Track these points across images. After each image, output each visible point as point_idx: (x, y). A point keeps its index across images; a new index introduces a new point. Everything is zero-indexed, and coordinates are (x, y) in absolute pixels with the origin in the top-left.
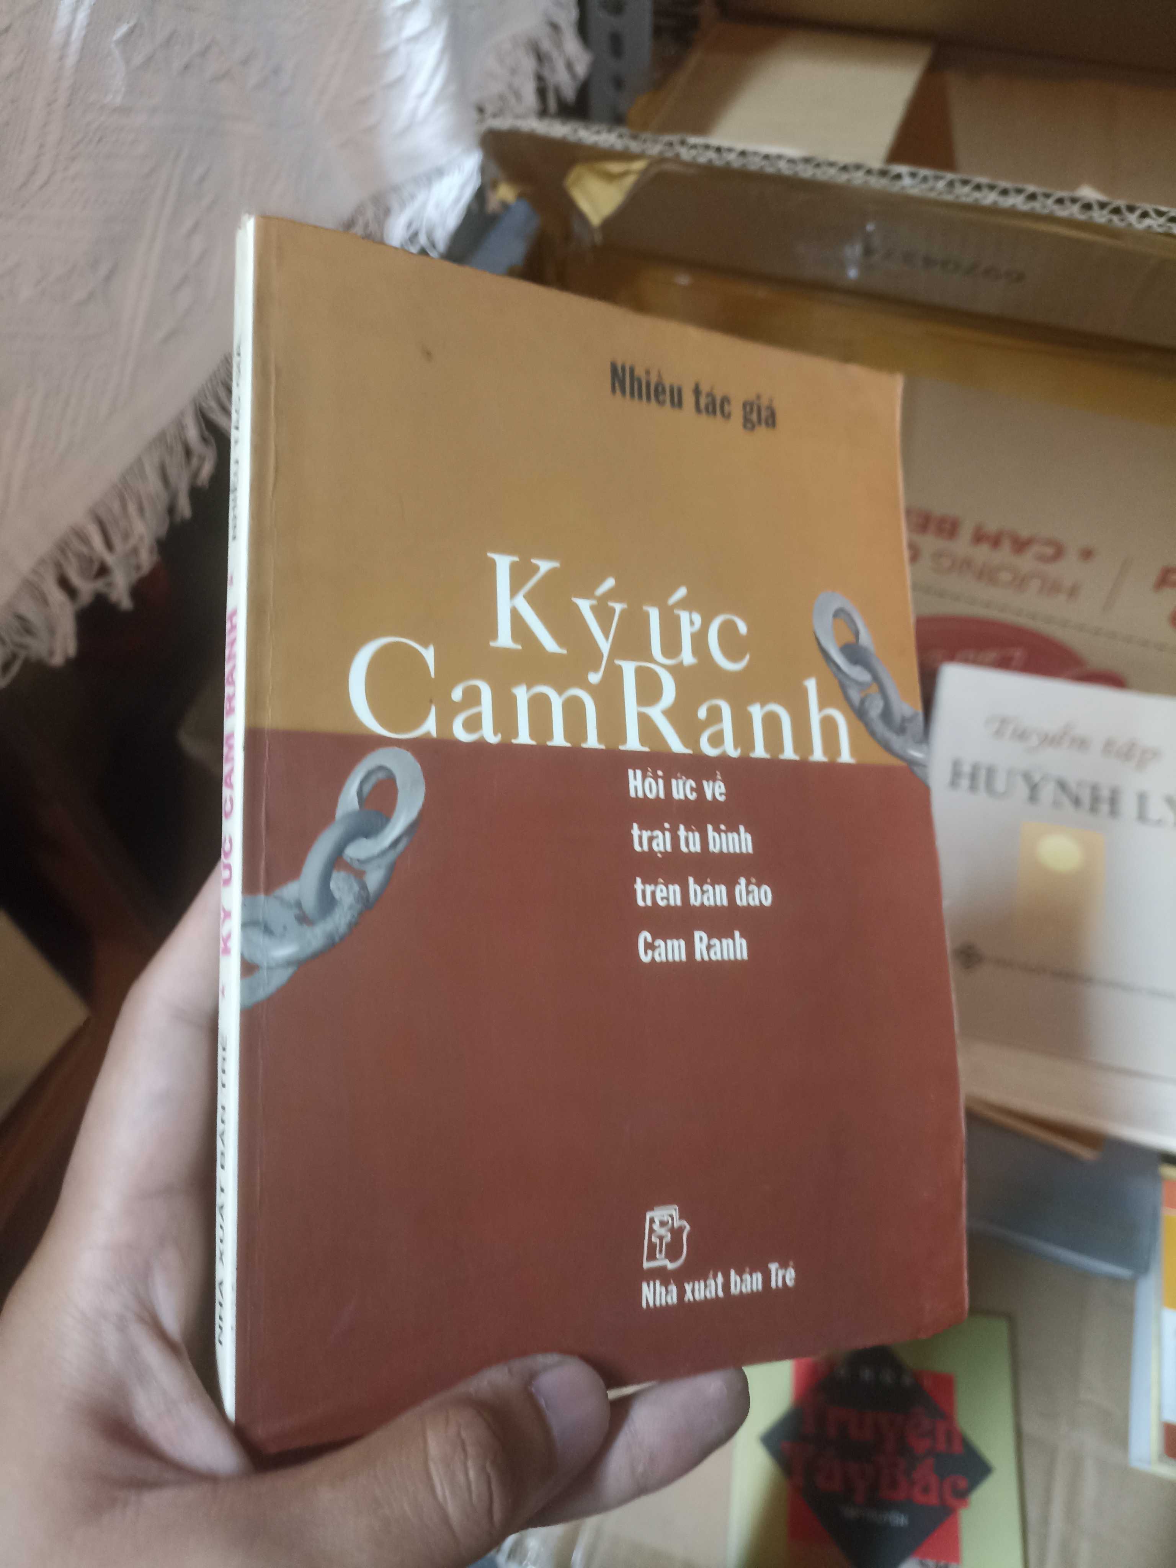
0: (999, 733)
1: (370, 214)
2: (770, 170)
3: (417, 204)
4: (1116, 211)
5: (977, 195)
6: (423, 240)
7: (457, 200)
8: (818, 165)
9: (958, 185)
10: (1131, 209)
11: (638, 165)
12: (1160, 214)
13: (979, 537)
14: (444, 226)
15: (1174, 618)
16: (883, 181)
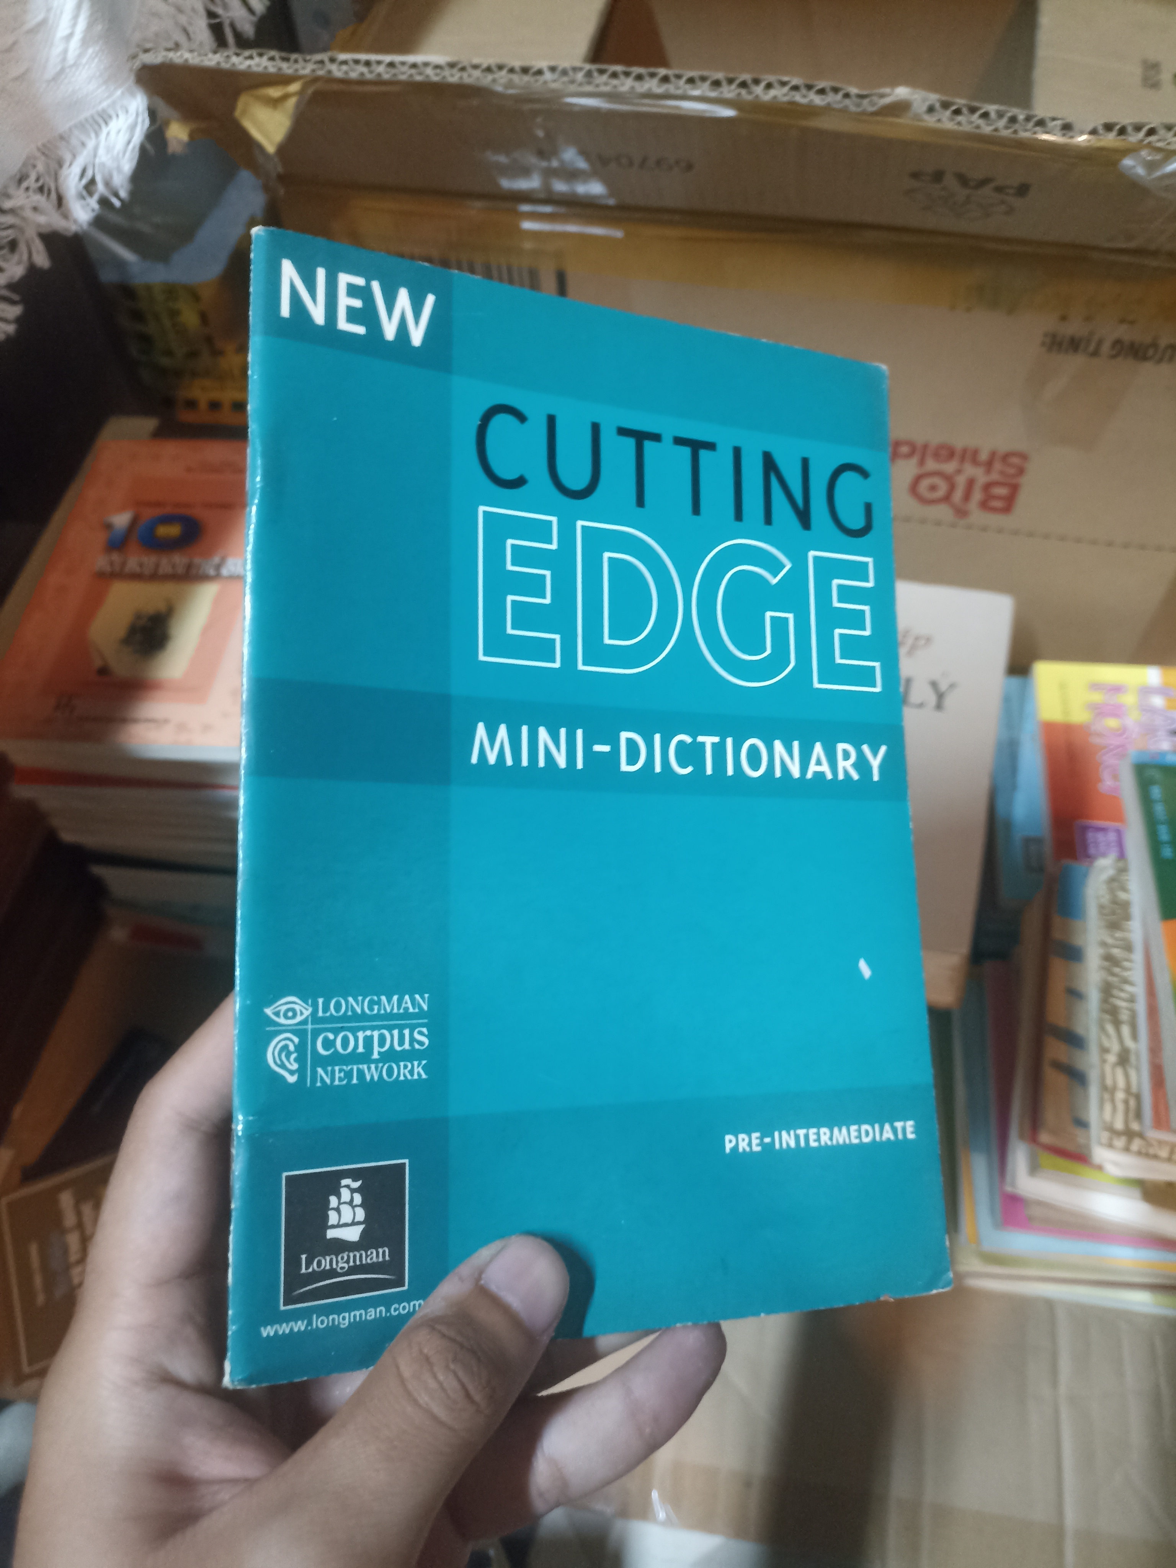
1: (40, 167)
2: (419, 78)
3: (88, 150)
4: (743, 85)
5: (615, 82)
6: (100, 188)
7: (128, 143)
8: (463, 69)
9: (596, 74)
10: (757, 82)
11: (294, 87)
12: (783, 84)
14: (119, 169)
15: (914, 488)
16: (526, 78)
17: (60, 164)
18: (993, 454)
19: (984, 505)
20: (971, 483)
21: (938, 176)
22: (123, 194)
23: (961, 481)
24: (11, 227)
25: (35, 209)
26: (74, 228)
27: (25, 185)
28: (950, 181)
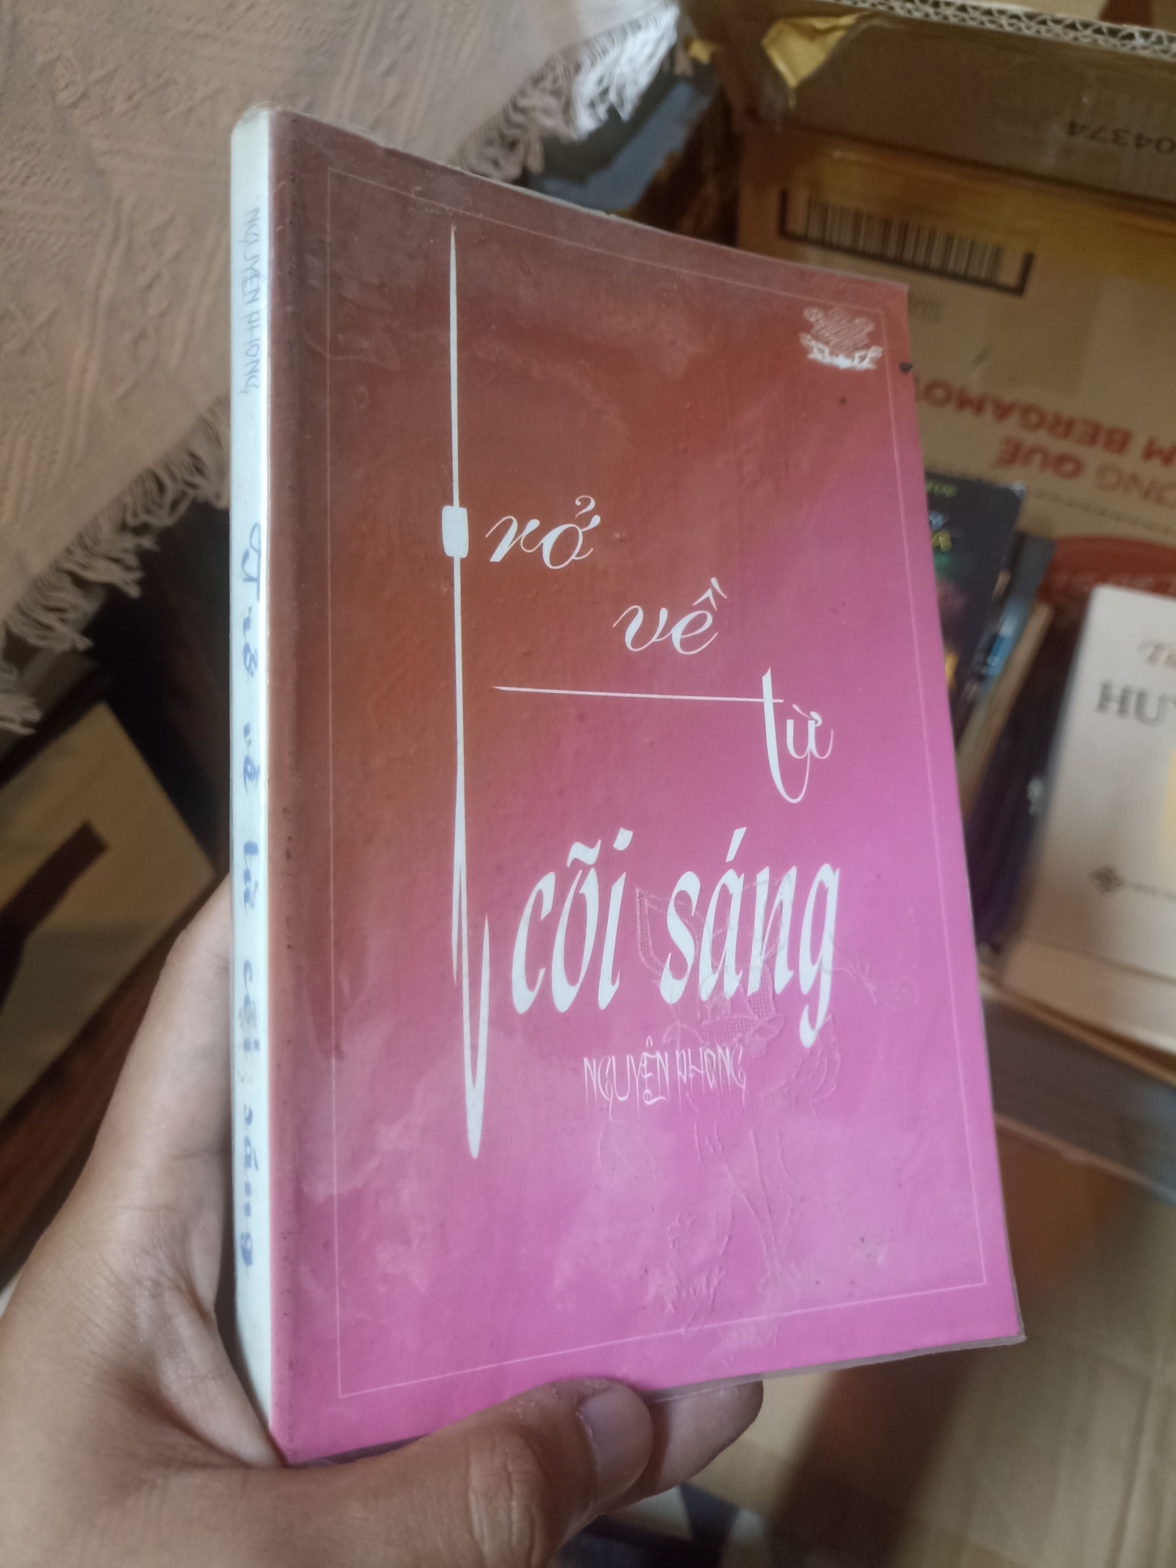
0: (1152, 659)
1: (560, 70)
2: (990, 26)
3: (609, 59)
6: (612, 97)
7: (651, 56)
11: (847, 20)
13: (1150, 452)
14: (635, 83)
16: (1113, 41)
22: (631, 107)
24: (518, 126)
27: (542, 85)
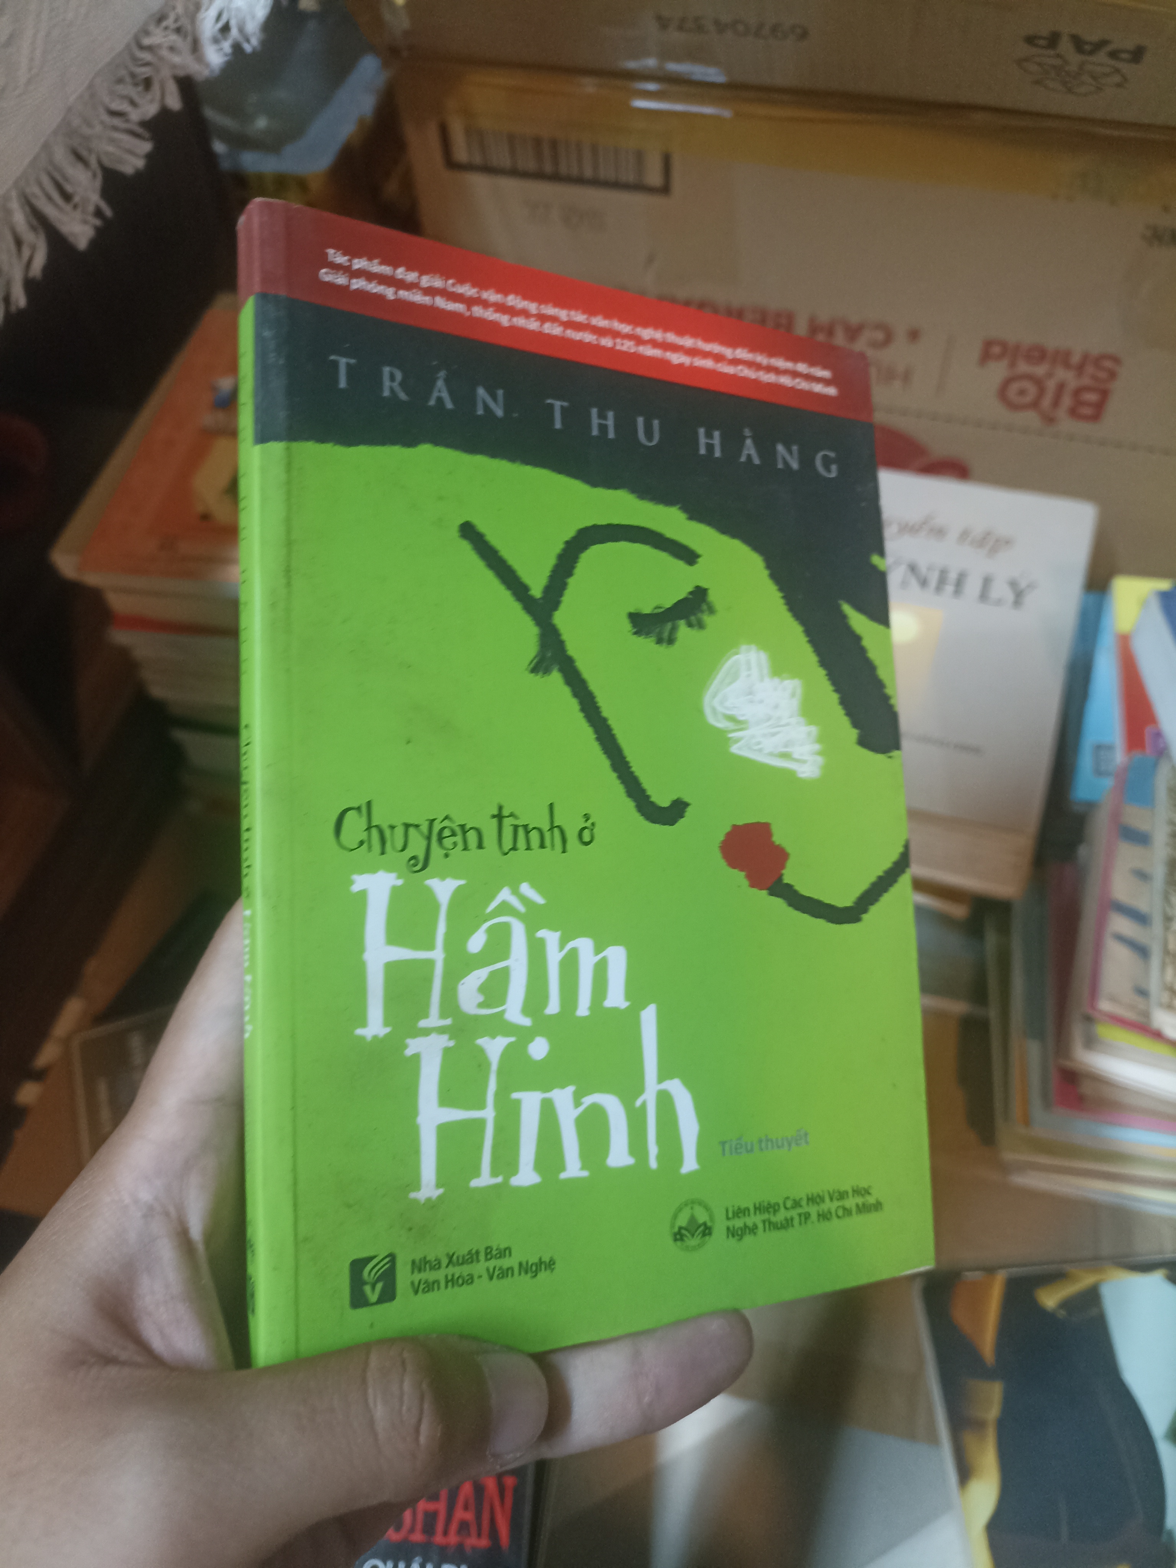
6: (234, 32)
13: (814, 329)
14: (253, 17)
15: (1002, 393)
17: (198, 7)
18: (1085, 357)
19: (1073, 412)
20: (1061, 387)
21: (1053, 40)
22: (255, 41)
23: (1051, 385)
24: (147, 64)
25: (172, 49)
26: (206, 73)
27: (164, 24)
28: (1065, 46)
